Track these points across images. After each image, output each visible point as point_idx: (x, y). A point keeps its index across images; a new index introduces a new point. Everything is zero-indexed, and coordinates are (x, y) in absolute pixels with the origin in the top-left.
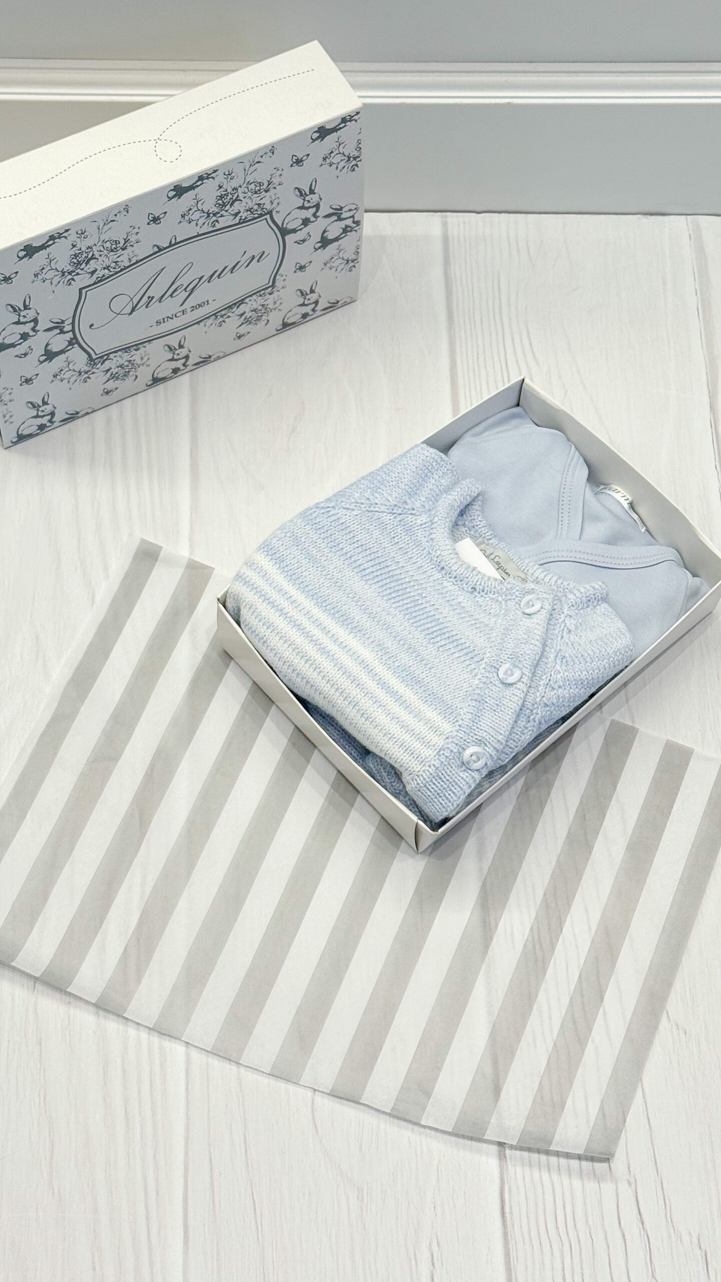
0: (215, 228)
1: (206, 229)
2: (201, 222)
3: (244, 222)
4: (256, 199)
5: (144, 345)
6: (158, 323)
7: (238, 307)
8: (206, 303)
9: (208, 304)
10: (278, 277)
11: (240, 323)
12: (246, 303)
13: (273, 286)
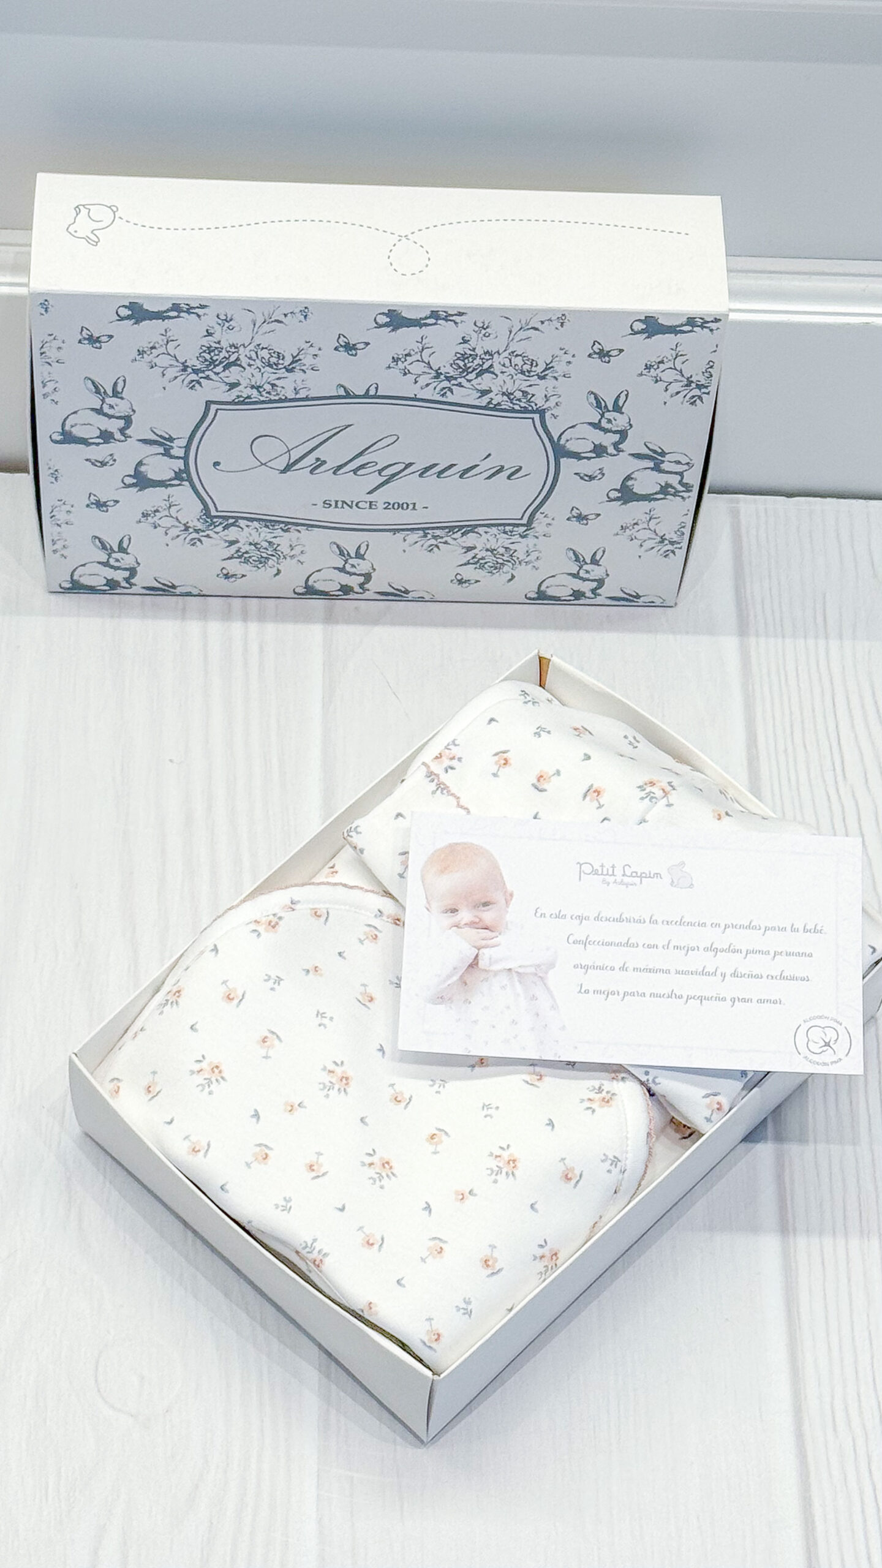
0: (444, 399)
1: (427, 394)
2: (423, 380)
3: (494, 409)
4: (521, 382)
5: (299, 528)
6: (327, 504)
7: (463, 534)
8: (411, 507)
9: (414, 508)
10: (538, 515)
11: (464, 561)
12: (477, 533)
13: (529, 525)
